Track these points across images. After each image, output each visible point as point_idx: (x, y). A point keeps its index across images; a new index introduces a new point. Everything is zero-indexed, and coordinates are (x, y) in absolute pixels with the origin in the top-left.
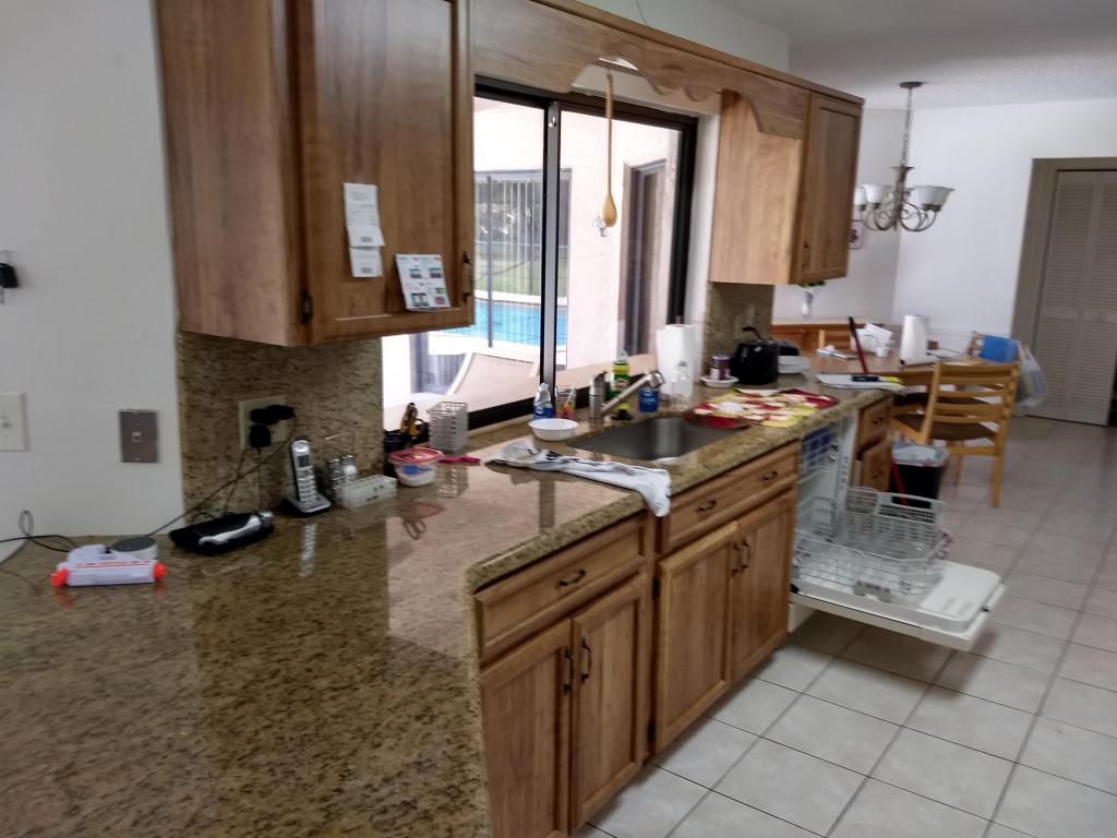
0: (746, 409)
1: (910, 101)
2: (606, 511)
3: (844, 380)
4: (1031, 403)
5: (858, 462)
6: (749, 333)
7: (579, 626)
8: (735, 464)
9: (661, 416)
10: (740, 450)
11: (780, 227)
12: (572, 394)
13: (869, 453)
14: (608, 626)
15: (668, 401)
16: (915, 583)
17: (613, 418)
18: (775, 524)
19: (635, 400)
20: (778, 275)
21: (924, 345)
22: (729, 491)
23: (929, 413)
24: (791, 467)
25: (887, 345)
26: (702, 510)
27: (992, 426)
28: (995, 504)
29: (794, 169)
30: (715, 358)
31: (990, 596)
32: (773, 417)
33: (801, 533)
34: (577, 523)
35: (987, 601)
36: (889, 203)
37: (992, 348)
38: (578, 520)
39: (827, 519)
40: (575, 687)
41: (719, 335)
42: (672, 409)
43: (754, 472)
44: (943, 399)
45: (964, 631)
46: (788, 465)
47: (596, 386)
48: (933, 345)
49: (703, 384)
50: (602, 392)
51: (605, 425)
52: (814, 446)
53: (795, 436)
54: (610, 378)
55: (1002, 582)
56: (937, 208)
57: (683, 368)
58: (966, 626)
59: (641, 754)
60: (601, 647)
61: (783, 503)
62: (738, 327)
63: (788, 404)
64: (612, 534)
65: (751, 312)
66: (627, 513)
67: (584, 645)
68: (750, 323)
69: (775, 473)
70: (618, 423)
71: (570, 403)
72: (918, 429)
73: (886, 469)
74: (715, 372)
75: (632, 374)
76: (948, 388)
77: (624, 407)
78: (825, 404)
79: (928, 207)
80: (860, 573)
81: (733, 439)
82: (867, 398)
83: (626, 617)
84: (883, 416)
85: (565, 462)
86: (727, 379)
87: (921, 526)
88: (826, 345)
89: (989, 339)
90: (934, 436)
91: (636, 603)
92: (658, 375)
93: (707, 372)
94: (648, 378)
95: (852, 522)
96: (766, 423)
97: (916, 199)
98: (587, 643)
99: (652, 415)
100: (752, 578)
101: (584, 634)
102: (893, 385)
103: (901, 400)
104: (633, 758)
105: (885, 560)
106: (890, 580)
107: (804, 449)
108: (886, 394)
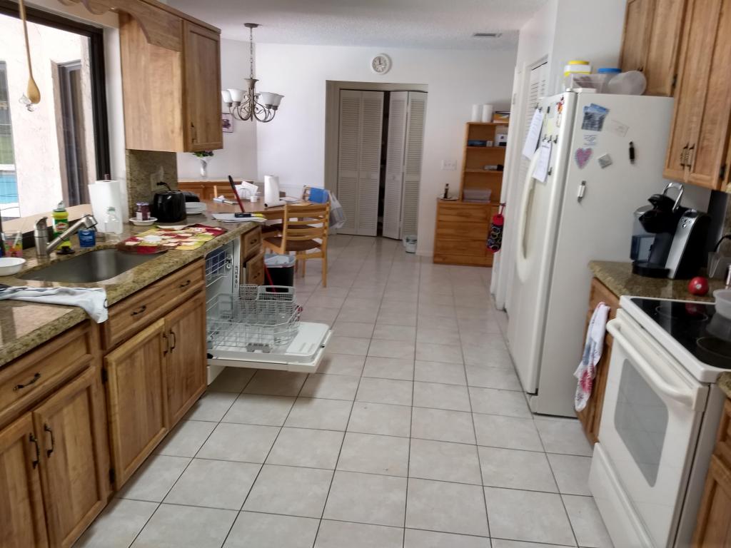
0: (163, 239)
1: (251, 36)
2: (53, 325)
3: (229, 217)
4: (338, 226)
5: (244, 269)
6: (162, 187)
7: (40, 416)
8: (158, 278)
9: (99, 249)
10: (161, 268)
11: (173, 111)
12: (18, 238)
13: (250, 262)
14: (65, 411)
15: (104, 238)
16: (282, 338)
17: (58, 254)
18: (192, 315)
19: (76, 238)
20: (176, 145)
21: (278, 195)
22: (154, 298)
23: (284, 235)
24: (200, 276)
25: (256, 195)
26: (135, 313)
27: (319, 240)
28: (325, 286)
29: (177, 72)
30: (138, 204)
31: (325, 338)
32: (184, 244)
33: (212, 319)
34: (27, 338)
35: (323, 341)
36: (246, 102)
37: (315, 195)
38: (28, 335)
39: (229, 307)
40: (42, 461)
41: (139, 188)
42: (108, 243)
43: (174, 282)
44: (290, 227)
45: (312, 361)
46: (198, 275)
47: (38, 230)
48: (282, 195)
49: (131, 223)
50: (45, 233)
51: (52, 259)
52: (215, 261)
53: (200, 255)
54: (51, 222)
55: (331, 329)
56: (276, 108)
57: (111, 212)
58: (313, 357)
59: (105, 493)
60: (62, 427)
61: (197, 301)
62: (153, 182)
63: (193, 234)
64: (60, 342)
65: (161, 171)
66: (72, 324)
67: (46, 429)
68: (161, 179)
69: (189, 281)
70: (63, 257)
71: (17, 244)
72: (279, 246)
73: (262, 272)
74: (139, 215)
75: (70, 219)
76: (294, 220)
77: (67, 244)
78: (219, 233)
79: (270, 106)
80: (250, 338)
81: (155, 260)
82: (245, 228)
83: (81, 402)
84: (256, 238)
85: (15, 291)
86: (150, 219)
87: (284, 303)
88: (218, 196)
89: (313, 190)
90: (288, 250)
91: (88, 389)
92: (91, 218)
93: (133, 215)
94: (84, 220)
95: (243, 307)
96: (178, 248)
97: (262, 101)
98: (49, 427)
99: (91, 249)
100: (178, 356)
101: (45, 420)
102: (260, 219)
103: (266, 229)
104: (99, 498)
105: (265, 327)
106: (268, 339)
107: (207, 263)
108: (257, 225)
